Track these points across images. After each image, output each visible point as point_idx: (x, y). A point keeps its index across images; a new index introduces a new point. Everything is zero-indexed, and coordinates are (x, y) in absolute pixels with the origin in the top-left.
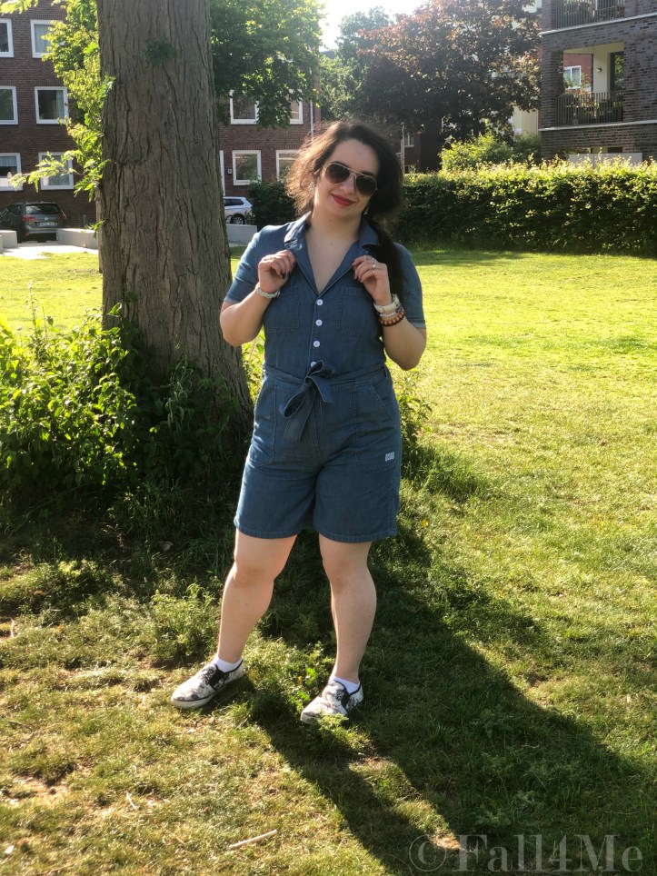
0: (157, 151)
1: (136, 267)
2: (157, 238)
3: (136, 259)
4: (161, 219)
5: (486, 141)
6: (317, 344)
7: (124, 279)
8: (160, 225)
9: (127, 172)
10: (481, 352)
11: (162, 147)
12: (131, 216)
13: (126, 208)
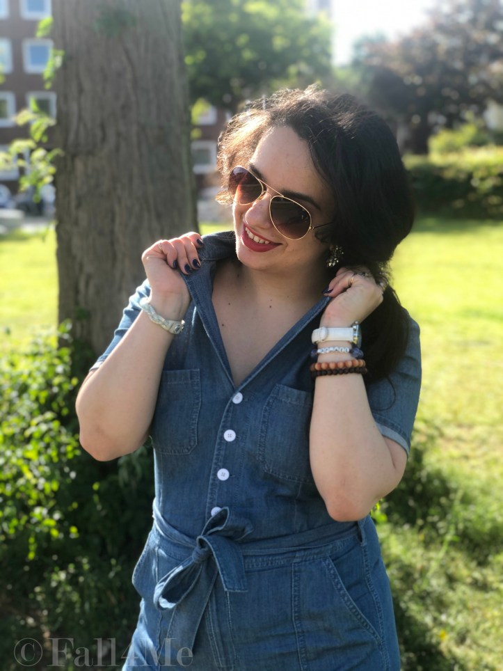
0: (112, 139)
1: (89, 278)
2: (112, 243)
3: (89, 268)
4: (117, 220)
5: (469, 131)
6: (223, 474)
7: (77, 291)
8: (117, 228)
9: (79, 165)
10: (477, 327)
11: (119, 134)
12: (83, 216)
13: (79, 206)
